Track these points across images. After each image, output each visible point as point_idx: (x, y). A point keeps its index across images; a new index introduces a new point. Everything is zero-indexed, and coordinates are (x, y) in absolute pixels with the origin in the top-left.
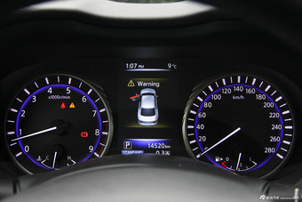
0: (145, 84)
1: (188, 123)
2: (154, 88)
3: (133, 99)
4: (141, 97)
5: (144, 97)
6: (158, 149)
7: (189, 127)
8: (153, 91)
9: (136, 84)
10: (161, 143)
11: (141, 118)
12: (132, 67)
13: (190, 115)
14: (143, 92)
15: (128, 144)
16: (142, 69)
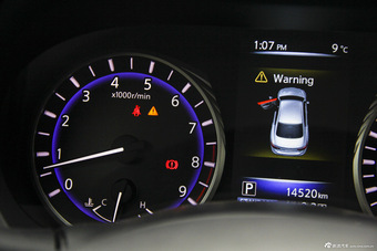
0: (287, 80)
1: (365, 154)
2: (303, 87)
3: (264, 105)
4: (278, 103)
5: (283, 103)
6: (304, 199)
7: (366, 162)
8: (302, 94)
9: (271, 79)
10: (311, 187)
11: (277, 140)
12: (265, 47)
13: (369, 141)
14: (282, 93)
16: (283, 51)
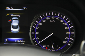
0: (14, 16)
1: (32, 31)
2: (18, 17)
3: (9, 21)
4: (12, 21)
5: (13, 21)
6: (19, 42)
7: (32, 33)
8: (17, 19)
9: (10, 15)
10: (21, 39)
11: (12, 29)
12: (8, 8)
13: (33, 28)
14: (13, 19)
15: (6, 40)
16: (12, 9)
